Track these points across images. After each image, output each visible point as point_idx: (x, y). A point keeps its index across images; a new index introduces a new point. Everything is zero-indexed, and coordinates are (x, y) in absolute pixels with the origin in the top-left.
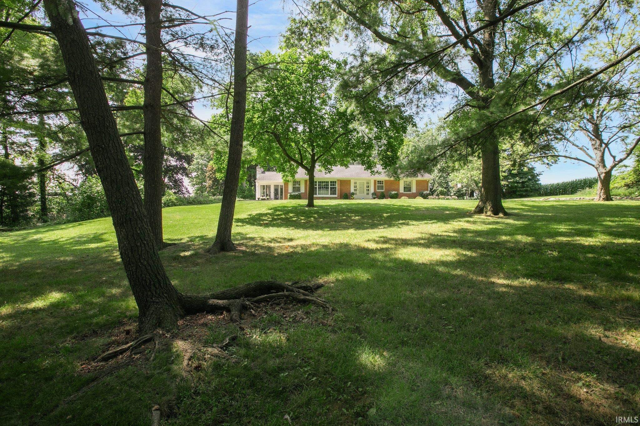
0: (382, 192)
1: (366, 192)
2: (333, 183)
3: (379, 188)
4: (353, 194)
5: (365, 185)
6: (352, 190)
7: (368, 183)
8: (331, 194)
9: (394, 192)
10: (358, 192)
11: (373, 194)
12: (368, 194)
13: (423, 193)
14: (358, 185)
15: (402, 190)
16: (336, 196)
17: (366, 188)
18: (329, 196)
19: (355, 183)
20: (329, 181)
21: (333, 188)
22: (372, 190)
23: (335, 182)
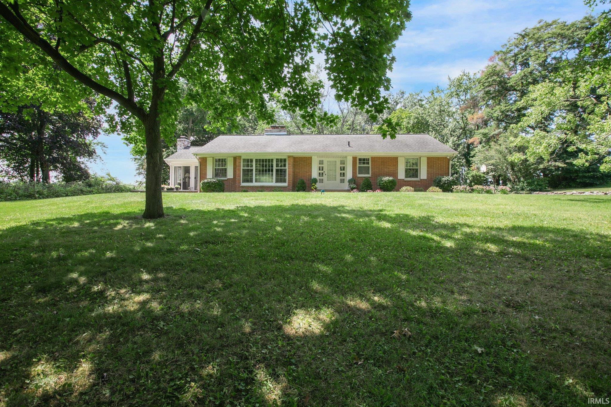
0: (367, 178)
1: (339, 178)
2: (282, 161)
3: (362, 170)
4: (315, 181)
5: (339, 165)
6: (315, 174)
7: (343, 162)
8: (277, 181)
9: (386, 179)
10: (325, 178)
11: (350, 181)
12: (342, 181)
13: (440, 181)
14: (325, 166)
15: (401, 175)
16: (286, 184)
17: (339, 171)
18: (274, 184)
19: (321, 162)
20: (274, 157)
21: (281, 170)
22: (349, 175)
23: (285, 160)
